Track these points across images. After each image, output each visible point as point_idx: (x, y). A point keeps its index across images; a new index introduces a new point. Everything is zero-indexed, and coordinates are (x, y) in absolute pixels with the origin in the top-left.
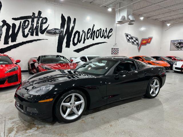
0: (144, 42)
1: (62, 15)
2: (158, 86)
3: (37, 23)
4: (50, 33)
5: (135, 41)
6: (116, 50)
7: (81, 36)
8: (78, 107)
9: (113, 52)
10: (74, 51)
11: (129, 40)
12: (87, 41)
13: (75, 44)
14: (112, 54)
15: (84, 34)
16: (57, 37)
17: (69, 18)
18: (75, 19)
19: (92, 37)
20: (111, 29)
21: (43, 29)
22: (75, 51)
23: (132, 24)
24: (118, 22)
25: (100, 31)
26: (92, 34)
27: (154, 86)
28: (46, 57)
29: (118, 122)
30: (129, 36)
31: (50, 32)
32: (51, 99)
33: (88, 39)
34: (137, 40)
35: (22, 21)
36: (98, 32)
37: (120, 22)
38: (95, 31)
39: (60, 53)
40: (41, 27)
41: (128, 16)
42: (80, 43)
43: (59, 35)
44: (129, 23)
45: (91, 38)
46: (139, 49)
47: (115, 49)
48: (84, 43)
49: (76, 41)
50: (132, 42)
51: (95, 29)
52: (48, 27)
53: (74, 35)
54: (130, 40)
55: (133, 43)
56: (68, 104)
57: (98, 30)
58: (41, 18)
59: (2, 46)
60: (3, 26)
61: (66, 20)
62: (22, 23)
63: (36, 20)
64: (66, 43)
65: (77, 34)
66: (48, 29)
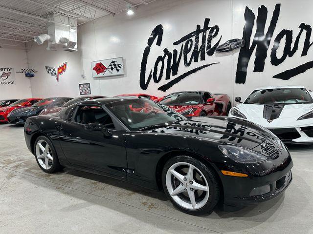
1: (247, 8)
4: (221, 50)
7: (294, 40)
10: (274, 77)
15: (305, 32)
16: (236, 55)
18: (278, 7)
21: (212, 46)
22: (277, 77)
35: (184, 43)
39: (242, 84)
42: (291, 55)
43: (239, 49)
49: (280, 55)
52: (220, 40)
53: (274, 42)
58: (208, 29)
59: (164, 82)
60: (165, 56)
61: (256, 15)
62: (184, 46)
63: (201, 35)
64: (255, 63)
65: (285, 36)
66: (220, 44)
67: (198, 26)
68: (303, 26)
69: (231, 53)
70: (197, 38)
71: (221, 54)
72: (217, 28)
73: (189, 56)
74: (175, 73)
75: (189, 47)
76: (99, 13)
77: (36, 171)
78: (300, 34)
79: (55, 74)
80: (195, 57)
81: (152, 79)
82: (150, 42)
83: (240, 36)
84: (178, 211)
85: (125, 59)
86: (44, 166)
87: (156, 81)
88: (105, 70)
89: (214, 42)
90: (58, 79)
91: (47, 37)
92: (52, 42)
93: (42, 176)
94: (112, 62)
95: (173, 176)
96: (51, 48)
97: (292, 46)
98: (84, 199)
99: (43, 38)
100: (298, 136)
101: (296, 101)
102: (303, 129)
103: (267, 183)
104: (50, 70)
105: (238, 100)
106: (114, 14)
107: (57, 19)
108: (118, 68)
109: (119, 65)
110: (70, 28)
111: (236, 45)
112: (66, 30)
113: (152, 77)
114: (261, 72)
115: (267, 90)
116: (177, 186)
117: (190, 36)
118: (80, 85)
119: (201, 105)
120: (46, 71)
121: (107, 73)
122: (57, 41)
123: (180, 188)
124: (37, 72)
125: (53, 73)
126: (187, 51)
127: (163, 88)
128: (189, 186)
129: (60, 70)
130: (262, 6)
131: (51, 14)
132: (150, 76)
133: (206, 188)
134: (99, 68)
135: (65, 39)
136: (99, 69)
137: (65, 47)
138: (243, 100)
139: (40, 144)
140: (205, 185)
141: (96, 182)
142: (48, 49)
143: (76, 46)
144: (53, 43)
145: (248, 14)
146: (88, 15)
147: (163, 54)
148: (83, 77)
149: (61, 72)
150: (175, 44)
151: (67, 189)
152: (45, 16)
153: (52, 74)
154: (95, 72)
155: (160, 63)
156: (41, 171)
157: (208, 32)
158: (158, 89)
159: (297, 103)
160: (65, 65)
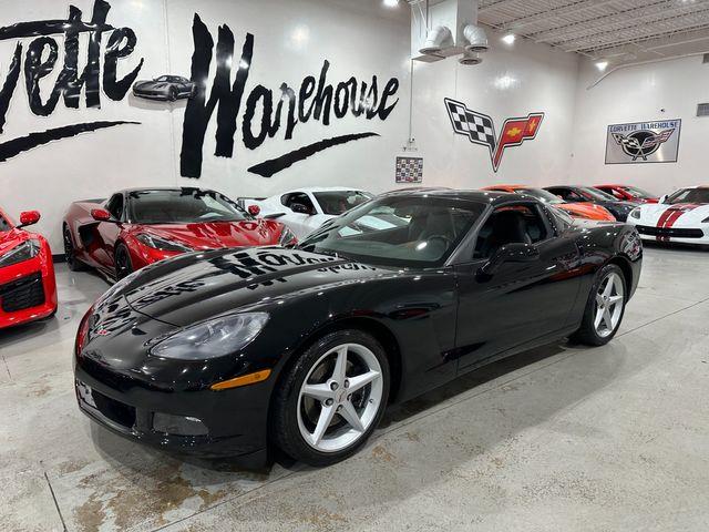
0: (514, 132)
1: (197, 18)
2: (619, 297)
3: (93, 51)
4: (147, 94)
5: (480, 129)
6: (412, 166)
7: (275, 108)
8: (359, 399)
9: (403, 175)
10: (249, 170)
11: (458, 125)
12: (299, 127)
13: (252, 143)
14: (398, 179)
15: (287, 99)
16: (177, 114)
17: (226, 34)
18: (250, 38)
19: (322, 114)
20: (394, 81)
21: (120, 77)
22: (253, 170)
23: (475, 61)
24: (421, 51)
25: (350, 87)
26: (318, 100)
27: (605, 297)
28: (143, 198)
29: (515, 446)
30: (460, 111)
31: (149, 93)
32: (264, 374)
33: (304, 119)
34: (487, 123)
35: (27, 42)
36: (343, 92)
37: (430, 54)
38: (330, 88)
39: (194, 179)
40: (111, 68)
41: (461, 27)
42: (272, 135)
43: (185, 102)
44: (462, 56)
45: (317, 117)
46: (496, 161)
47: (408, 159)
48: (288, 136)
49: (256, 130)
50: (471, 131)
51: (333, 80)
52: (138, 69)
53: (248, 104)
54: (464, 125)
55: (474, 135)
56: (325, 388)
57: (342, 85)
61: (216, 40)
65: (262, 98)
67: (75, 12)
68: (285, 89)
69: (167, 105)
71: (144, 102)
75: (44, 59)
78: (282, 101)
97: (273, 118)
114: (229, 159)
130: (225, 26)
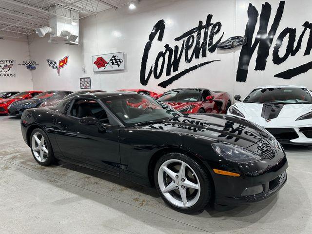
1: (251, 5)
4: (223, 47)
7: (297, 38)
10: (275, 76)
15: (308, 30)
16: (238, 52)
18: (282, 4)
21: (214, 43)
22: (278, 76)
35: (186, 39)
39: (242, 83)
42: (293, 54)
43: (241, 47)
49: (282, 53)
52: (222, 37)
58: (210, 26)
59: (164, 78)
60: (166, 52)
61: (260, 12)
62: (185, 42)
63: (203, 32)
64: (257, 61)
65: (288, 34)
66: (222, 41)
67: (201, 23)
68: (307, 25)
69: (232, 50)
70: (199, 34)
71: (222, 51)
72: (219, 24)
73: (190, 52)
74: (175, 70)
75: (190, 43)
76: (101, 7)
77: (31, 163)
78: (304, 32)
79: (56, 67)
80: (196, 53)
81: (153, 75)
82: (152, 37)
83: (242, 33)
84: (169, 209)
85: (126, 54)
86: (39, 159)
87: (157, 77)
88: (106, 65)
89: (216, 38)
90: (59, 72)
91: (49, 30)
92: (53, 34)
93: (37, 168)
94: (113, 57)
95: (165, 173)
96: (52, 40)
97: (295, 44)
98: (76, 193)
99: (44, 31)
100: (296, 136)
101: (296, 101)
102: (302, 130)
103: (260, 183)
104: (52, 63)
105: (238, 98)
106: (117, 8)
107: (59, 11)
108: (119, 63)
109: (119, 60)
110: (72, 21)
111: (238, 42)
112: (68, 23)
113: (153, 73)
114: (263, 71)
115: (268, 89)
116: (169, 183)
117: (192, 31)
118: (81, 79)
119: (200, 103)
120: (47, 64)
121: (108, 67)
122: (59, 34)
123: (172, 186)
124: (38, 64)
125: (55, 66)
126: (188, 47)
127: (164, 85)
128: (181, 183)
129: (62, 64)
130: (266, 3)
131: (53, 6)
132: (151, 72)
133: (197, 186)
134: (100, 62)
135: (67, 32)
136: (100, 64)
137: (66, 40)
138: (243, 99)
139: (35, 137)
140: (196, 183)
141: (89, 176)
142: (50, 41)
143: (77, 40)
144: (55, 36)
145: (252, 11)
146: (90, 8)
147: (164, 50)
148: (84, 71)
149: (62, 66)
150: (177, 39)
151: (60, 183)
152: (47, 8)
153: (53, 67)
154: (95, 66)
155: (161, 59)
156: (36, 163)
157: (210, 28)
158: (158, 85)
159: (297, 103)
160: (67, 58)
